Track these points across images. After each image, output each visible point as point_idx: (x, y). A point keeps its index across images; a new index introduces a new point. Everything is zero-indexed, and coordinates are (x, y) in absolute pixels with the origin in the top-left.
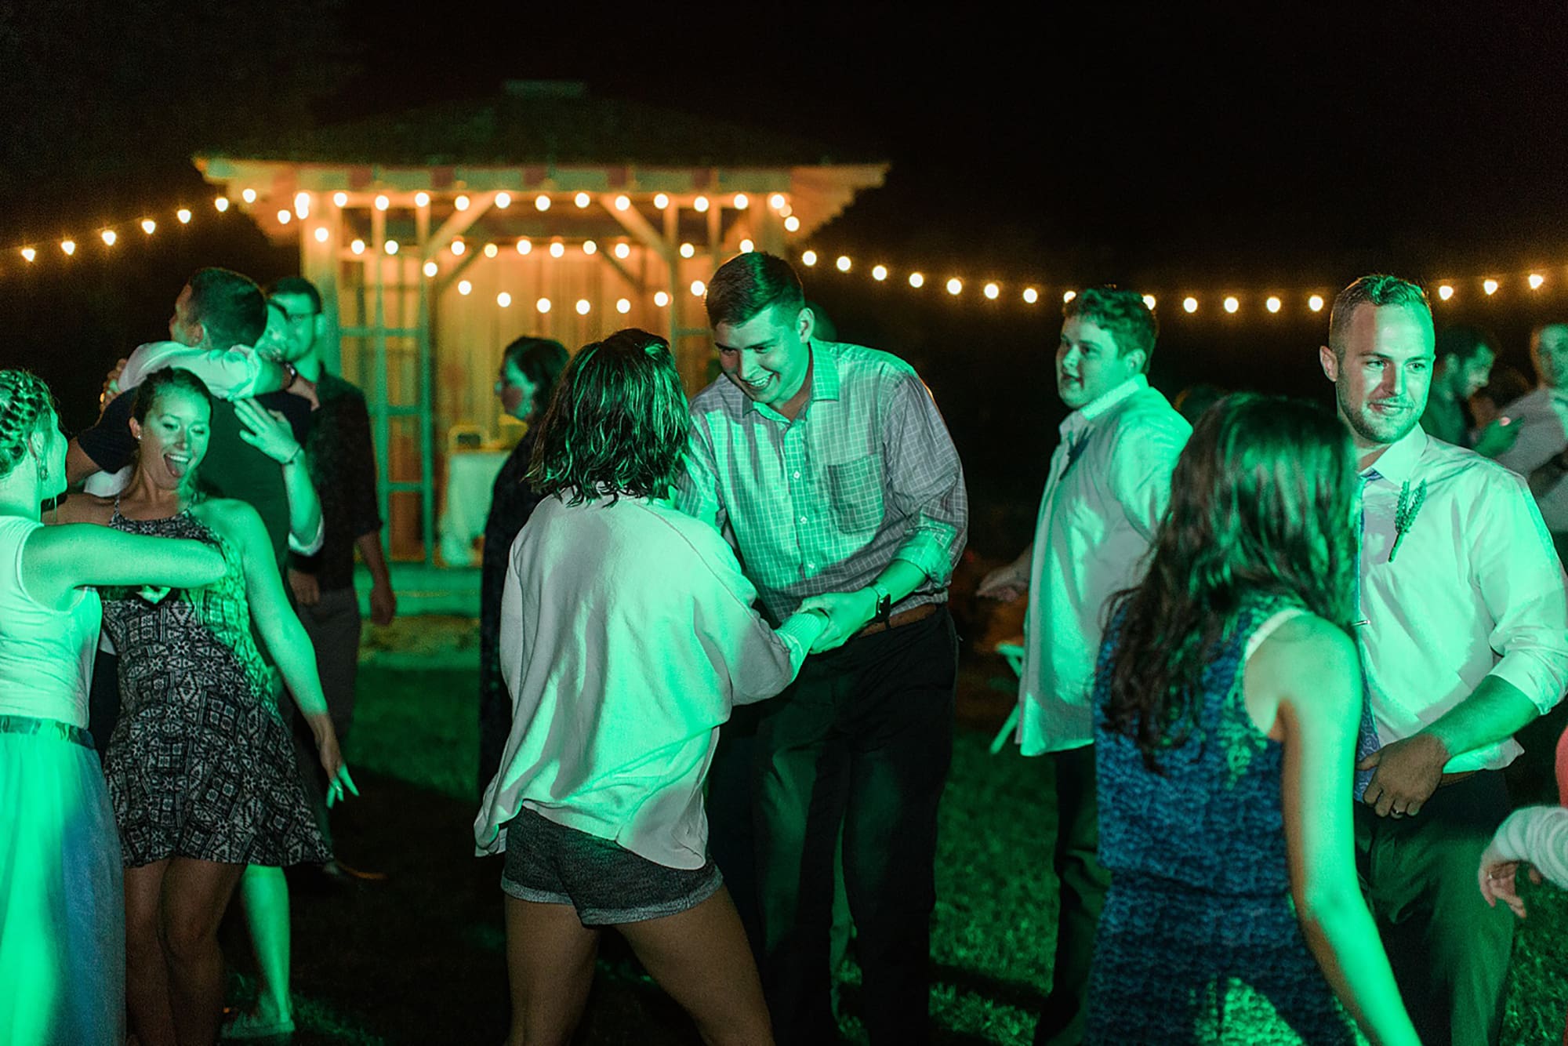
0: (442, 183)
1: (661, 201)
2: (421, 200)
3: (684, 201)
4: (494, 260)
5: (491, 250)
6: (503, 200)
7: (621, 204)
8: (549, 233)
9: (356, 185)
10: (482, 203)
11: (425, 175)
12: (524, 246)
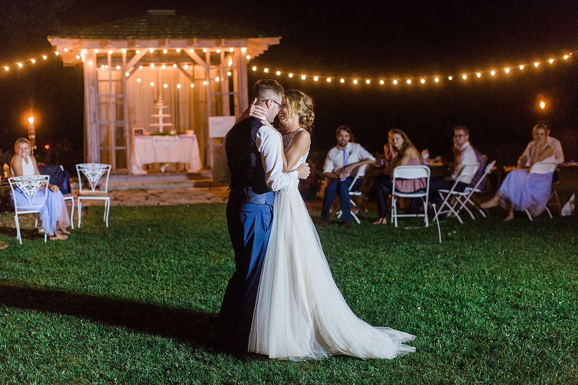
0: (131, 45)
1: (205, 50)
2: (124, 51)
3: (213, 50)
4: (141, 71)
5: (141, 67)
6: (152, 50)
7: (191, 51)
8: (162, 61)
9: (101, 46)
10: (145, 52)
11: (125, 42)
12: (152, 65)
